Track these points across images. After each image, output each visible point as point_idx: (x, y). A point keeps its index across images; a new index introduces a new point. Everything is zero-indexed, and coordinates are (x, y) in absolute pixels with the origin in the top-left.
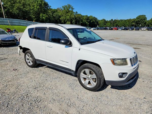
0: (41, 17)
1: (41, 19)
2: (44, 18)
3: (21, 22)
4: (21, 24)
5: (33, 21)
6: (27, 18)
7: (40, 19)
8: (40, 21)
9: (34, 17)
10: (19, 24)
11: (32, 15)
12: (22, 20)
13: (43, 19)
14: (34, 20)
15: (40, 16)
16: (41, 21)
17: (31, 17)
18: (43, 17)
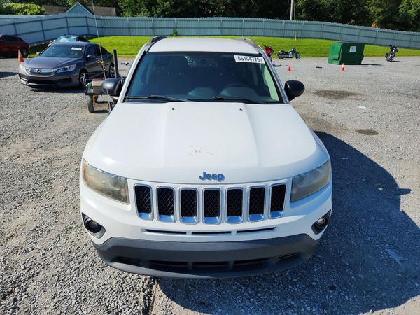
0: (400, 11)
1: (400, 16)
2: (412, 11)
3: (326, 29)
4: (325, 35)
5: (371, 26)
6: (353, 17)
7: (398, 16)
8: (395, 23)
9: (380, 10)
10: (319, 35)
11: (372, 5)
12: (335, 24)
13: (407, 17)
14: (376, 20)
15: (401, 6)
16: (399, 24)
17: (367, 12)
18: (411, 8)
